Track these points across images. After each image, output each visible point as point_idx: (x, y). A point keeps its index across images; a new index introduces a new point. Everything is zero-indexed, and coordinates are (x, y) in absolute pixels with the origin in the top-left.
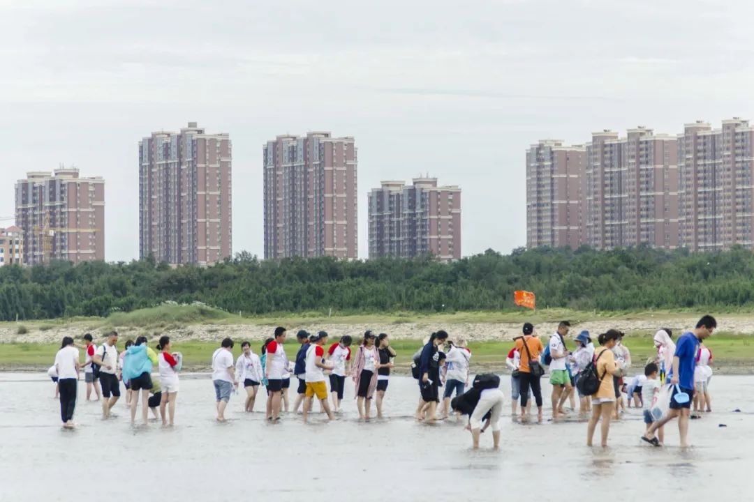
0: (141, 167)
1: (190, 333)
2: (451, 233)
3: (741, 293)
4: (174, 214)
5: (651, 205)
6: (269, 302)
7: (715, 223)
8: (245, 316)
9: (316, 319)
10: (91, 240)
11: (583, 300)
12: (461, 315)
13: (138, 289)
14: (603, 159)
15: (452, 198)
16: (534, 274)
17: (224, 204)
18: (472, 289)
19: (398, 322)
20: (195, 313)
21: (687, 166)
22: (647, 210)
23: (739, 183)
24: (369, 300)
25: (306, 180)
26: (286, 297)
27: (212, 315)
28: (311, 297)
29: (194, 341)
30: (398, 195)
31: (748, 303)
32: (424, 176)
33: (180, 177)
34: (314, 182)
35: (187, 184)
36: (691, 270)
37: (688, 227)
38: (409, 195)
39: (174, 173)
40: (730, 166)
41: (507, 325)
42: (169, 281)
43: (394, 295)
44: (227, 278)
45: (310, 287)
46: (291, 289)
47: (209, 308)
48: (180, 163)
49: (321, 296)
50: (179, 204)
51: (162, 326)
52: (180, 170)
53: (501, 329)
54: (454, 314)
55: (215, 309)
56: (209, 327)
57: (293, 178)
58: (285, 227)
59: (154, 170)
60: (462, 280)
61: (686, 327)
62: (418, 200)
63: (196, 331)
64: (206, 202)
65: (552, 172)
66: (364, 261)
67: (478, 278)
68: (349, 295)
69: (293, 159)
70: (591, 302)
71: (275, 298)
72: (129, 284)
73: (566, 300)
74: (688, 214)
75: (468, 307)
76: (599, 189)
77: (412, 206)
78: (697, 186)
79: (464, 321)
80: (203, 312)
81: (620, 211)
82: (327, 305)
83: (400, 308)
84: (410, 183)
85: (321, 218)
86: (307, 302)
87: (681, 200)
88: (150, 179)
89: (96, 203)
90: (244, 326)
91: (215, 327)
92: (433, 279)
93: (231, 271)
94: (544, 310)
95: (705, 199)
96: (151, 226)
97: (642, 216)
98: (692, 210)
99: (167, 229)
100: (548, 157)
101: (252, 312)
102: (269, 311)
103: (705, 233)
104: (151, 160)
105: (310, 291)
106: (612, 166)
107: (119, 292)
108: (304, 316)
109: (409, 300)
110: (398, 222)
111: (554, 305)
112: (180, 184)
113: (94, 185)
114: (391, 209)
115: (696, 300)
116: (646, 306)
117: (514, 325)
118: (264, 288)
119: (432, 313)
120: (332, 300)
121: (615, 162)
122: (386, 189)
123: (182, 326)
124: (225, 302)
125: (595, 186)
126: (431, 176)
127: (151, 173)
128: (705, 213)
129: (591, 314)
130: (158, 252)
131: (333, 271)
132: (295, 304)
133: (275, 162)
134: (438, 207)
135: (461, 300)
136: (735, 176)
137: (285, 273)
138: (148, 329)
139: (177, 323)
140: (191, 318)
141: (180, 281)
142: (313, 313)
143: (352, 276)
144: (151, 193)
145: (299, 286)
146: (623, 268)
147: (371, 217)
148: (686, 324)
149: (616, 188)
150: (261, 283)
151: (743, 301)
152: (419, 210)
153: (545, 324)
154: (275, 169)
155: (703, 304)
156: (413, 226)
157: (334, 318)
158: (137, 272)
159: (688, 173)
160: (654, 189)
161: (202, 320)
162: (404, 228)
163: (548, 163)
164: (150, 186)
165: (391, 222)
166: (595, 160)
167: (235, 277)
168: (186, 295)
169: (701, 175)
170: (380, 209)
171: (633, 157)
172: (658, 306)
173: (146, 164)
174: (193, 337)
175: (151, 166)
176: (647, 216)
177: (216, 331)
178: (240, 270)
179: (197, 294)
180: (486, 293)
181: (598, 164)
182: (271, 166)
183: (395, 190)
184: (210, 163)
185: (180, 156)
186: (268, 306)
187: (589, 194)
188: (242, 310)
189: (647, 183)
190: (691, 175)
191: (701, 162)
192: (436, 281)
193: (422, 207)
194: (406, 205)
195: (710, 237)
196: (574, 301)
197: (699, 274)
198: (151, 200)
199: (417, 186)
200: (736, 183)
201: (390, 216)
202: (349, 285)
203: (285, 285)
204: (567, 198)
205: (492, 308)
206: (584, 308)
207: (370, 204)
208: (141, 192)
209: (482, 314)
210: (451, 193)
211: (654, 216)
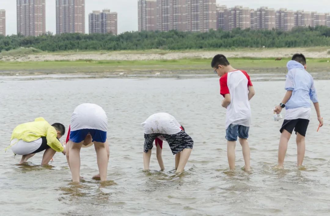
0: (17, 6)
1: (29, 58)
2: (114, 27)
3: (219, 44)
4: (27, 21)
5: (177, 18)
6: (57, 47)
7: (197, 24)
8: (49, 52)
9: (73, 53)
10: (2, 29)
11: (164, 46)
12: (122, 51)
13: (14, 44)
14: (162, 4)
15: (115, 16)
16: (146, 38)
17: (43, 18)
18: (125, 43)
19: (102, 54)
20: (31, 51)
21: (188, 6)
22: (176, 19)
23: (205, 11)
24: (91, 46)
25: (69, 10)
26: (62, 45)
27: (37, 52)
28: (71, 46)
29: (31, 61)
30: (98, 15)
31: (222, 47)
32: (106, 9)
33: (29, 9)
34: (71, 11)
35: (31, 12)
36: (198, 36)
37: (188, 25)
38: (101, 15)
39: (27, 8)
40: (202, 6)
41: (140, 55)
42: (24, 41)
43: (99, 45)
44: (43, 40)
45: (71, 42)
46: (64, 43)
47: (36, 49)
48: (29, 5)
49: (74, 45)
50: (29, 18)
51: (19, 56)
52: (29, 7)
53: (138, 56)
54: (120, 51)
55: (38, 50)
56: (36, 56)
57: (65, 10)
58: (62, 25)
59: (21, 7)
60: (121, 40)
61: (203, 55)
62: (104, 17)
63: (31, 57)
64: (38, 17)
65: (146, 8)
66: (88, 34)
67: (127, 39)
68: (84, 45)
69: (65, 4)
70: (166, 47)
71: (59, 46)
72: (10, 42)
73: (158, 46)
74: (189, 21)
75: (125, 49)
76: (161, 13)
77: (102, 18)
78: (191, 12)
79: (124, 53)
80: (34, 51)
81: (167, 20)
82: (76, 48)
83: (102, 49)
84: (101, 11)
85: (74, 22)
86: (69, 47)
87: (186, 17)
88: (20, 10)
89: (3, 18)
90: (48, 55)
91: (38, 56)
92: (112, 40)
93: (44, 37)
94: (151, 50)
95: (194, 16)
96: (20, 25)
97: (174, 21)
98: (190, 19)
99: (26, 26)
100: (144, 3)
101: (51, 51)
102: (57, 50)
103: (194, 27)
104: (20, 4)
105: (71, 43)
106: (165, 6)
107: (7, 45)
108: (69, 52)
109: (104, 46)
110: (98, 24)
111: (154, 48)
112: (29, 11)
113: (2, 12)
114: (95, 19)
115: (203, 46)
116: (186, 48)
117: (142, 55)
118: (55, 43)
119: (112, 51)
120: (78, 47)
121: (166, 5)
122: (94, 13)
123: (26, 56)
124: (42, 47)
125: (159, 12)
126: (108, 9)
127: (20, 8)
128: (194, 20)
129: (167, 51)
130: (22, 33)
131: (78, 37)
132: (66, 48)
133: (59, 5)
134: (110, 18)
135: (122, 46)
136: (204, 9)
137: (62, 38)
138: (14, 57)
139: (24, 54)
140: (29, 53)
141: (27, 41)
142: (72, 51)
143: (85, 39)
144: (20, 15)
145: (67, 42)
146: (175, 36)
147: (89, 22)
148: (203, 54)
149: (166, 13)
150: (54, 42)
151: (220, 47)
152: (104, 20)
153: (153, 54)
154: (59, 7)
155: (206, 47)
156: (102, 24)
157: (79, 53)
158: (13, 38)
159: (189, 8)
160: (178, 13)
161: (33, 53)
162: (100, 25)
163: (144, 5)
164: (20, 12)
165: (95, 23)
166: (159, 4)
167: (46, 40)
168: (29, 45)
169: (193, 8)
170: (92, 19)
171: (171, 3)
172: (190, 48)
173: (19, 5)
174: (30, 59)
175: (20, 6)
176: (176, 22)
177: (38, 57)
178: (48, 37)
179: (33, 45)
180: (130, 44)
181: (160, 5)
182: (58, 6)
183: (97, 14)
184: (39, 5)
185: (29, 3)
186: (56, 49)
187: (157, 15)
188: (47, 50)
189: (176, 11)
190: (190, 9)
191: (193, 4)
192: (113, 41)
193: (105, 18)
194: (100, 18)
195: (195, 28)
196: (161, 47)
197: (201, 38)
198: (20, 17)
199: (104, 12)
200: (204, 11)
201: (95, 22)
202: (83, 42)
203: (62, 41)
204: (150, 16)
205: (133, 49)
206: (164, 49)
207: (89, 18)
208: (17, 14)
209: (129, 51)
210: (114, 14)
211: (178, 21)
